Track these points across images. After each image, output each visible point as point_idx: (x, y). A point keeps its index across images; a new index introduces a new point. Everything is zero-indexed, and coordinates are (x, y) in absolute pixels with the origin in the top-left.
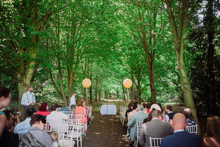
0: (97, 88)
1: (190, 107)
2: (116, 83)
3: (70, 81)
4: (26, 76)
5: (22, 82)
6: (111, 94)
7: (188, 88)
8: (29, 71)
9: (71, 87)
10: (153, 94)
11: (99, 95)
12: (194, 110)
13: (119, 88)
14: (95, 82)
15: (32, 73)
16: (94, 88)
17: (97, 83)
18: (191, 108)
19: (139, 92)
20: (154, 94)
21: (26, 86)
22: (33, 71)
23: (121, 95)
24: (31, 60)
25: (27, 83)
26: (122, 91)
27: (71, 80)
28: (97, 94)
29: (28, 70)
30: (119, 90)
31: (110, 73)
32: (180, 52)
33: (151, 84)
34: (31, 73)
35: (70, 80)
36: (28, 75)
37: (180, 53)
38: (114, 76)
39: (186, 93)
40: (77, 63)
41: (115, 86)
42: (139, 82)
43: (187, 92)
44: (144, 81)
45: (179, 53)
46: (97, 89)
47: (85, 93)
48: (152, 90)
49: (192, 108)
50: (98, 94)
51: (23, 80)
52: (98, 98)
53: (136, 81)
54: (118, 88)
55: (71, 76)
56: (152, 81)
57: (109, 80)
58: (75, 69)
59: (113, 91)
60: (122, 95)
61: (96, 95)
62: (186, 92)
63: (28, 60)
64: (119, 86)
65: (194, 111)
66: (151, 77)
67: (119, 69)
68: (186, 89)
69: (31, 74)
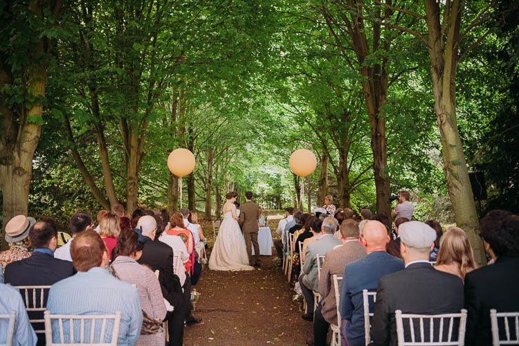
0: (211, 177)
1: (466, 225)
2: (274, 159)
3: (132, 158)
4: (19, 147)
5: (10, 162)
6: (256, 196)
7: (460, 176)
8: (28, 132)
9: (134, 176)
10: (383, 195)
11: (217, 200)
12: (476, 233)
13: (282, 177)
14: (203, 157)
15: (37, 137)
16: (202, 178)
17: (210, 161)
18: (468, 228)
19: (344, 188)
20: (385, 193)
21: (21, 173)
22: (38, 130)
23: (289, 201)
24: (32, 101)
25: (22, 165)
26: (293, 188)
27: (133, 152)
28: (209, 196)
29: (26, 128)
30: (284, 182)
31: (253, 129)
32: (442, 77)
33: (376, 162)
34: (34, 136)
35: (130, 153)
36: (24, 144)
37: (442, 79)
38: (264, 138)
39: (456, 187)
40: (149, 104)
41: (268, 171)
42: (344, 157)
43: (459, 185)
44: (360, 154)
45: (440, 79)
46: (210, 182)
47: (174, 193)
48: (380, 182)
49: (472, 228)
50: (214, 198)
51: (12, 158)
52: (213, 212)
53: (336, 155)
54: (278, 176)
55: (134, 142)
56: (378, 153)
57: (249, 150)
58: (144, 119)
59: (262, 187)
60: (291, 198)
61: (207, 201)
62: (457, 184)
63: (25, 101)
64: (282, 171)
65: (474, 234)
66: (377, 144)
67: (282, 114)
68: (456, 177)
69: (34, 139)
